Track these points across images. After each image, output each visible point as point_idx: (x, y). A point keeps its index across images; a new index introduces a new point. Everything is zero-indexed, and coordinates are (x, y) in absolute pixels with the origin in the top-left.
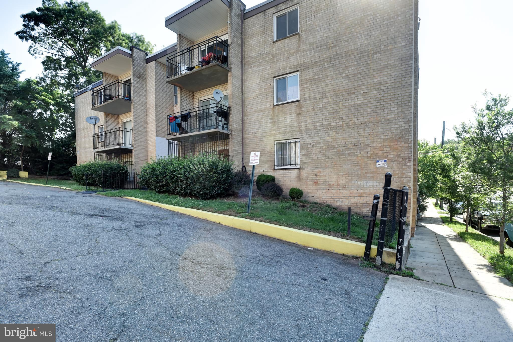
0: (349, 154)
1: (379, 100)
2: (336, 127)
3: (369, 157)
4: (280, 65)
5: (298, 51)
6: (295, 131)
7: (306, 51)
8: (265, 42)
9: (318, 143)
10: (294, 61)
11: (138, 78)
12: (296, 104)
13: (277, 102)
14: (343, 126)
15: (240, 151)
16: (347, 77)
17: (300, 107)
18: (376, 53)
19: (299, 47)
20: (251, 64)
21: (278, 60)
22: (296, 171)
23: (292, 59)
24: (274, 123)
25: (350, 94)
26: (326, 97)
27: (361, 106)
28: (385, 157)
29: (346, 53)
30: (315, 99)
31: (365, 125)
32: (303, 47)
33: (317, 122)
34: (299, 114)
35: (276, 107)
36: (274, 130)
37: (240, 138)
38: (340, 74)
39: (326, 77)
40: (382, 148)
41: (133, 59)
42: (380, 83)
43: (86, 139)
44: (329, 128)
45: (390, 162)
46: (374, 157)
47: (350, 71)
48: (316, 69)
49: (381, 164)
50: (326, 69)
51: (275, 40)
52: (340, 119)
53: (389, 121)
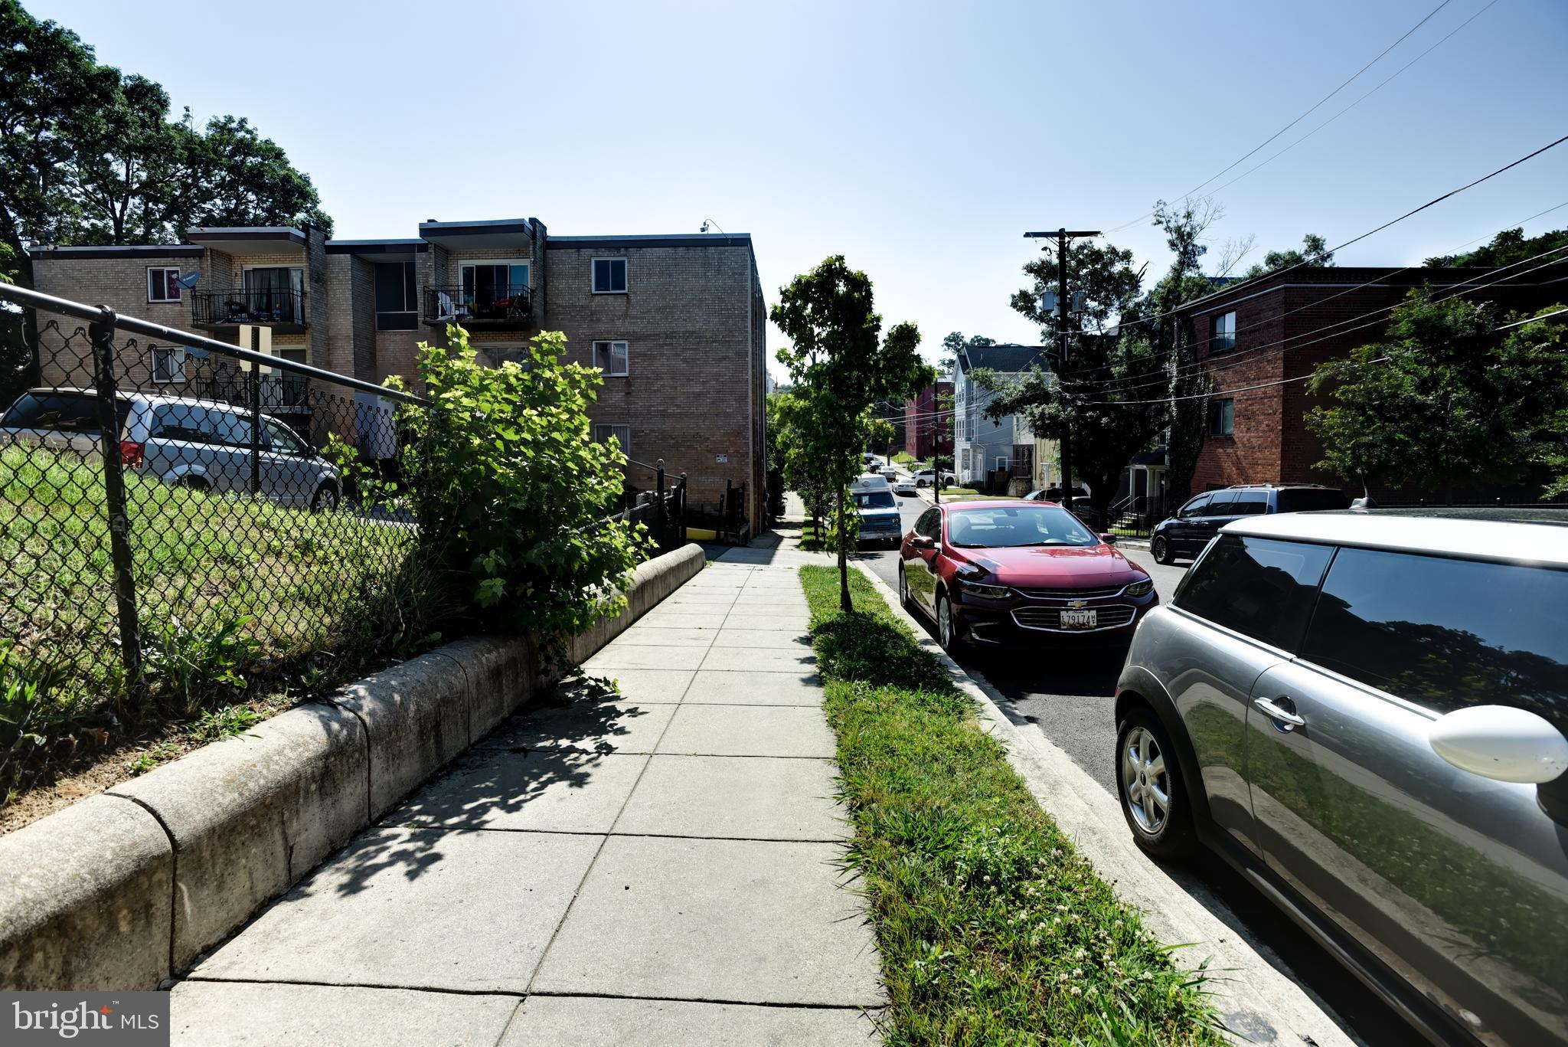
0: (688, 447)
1: (719, 392)
2: (672, 415)
3: (710, 451)
4: (603, 326)
5: (626, 315)
6: (622, 414)
7: (637, 318)
8: (579, 290)
9: (652, 431)
10: (621, 326)
11: (317, 282)
12: (625, 380)
14: (681, 414)
16: (685, 360)
17: (629, 384)
18: (715, 341)
19: (627, 310)
20: (557, 314)
21: (599, 320)
23: (619, 323)
25: (689, 380)
26: (662, 379)
27: (700, 394)
28: (725, 452)
29: (684, 333)
30: (648, 378)
31: (703, 415)
32: (634, 313)
33: (651, 406)
34: (628, 394)
38: (677, 355)
39: (662, 355)
40: (722, 442)
41: (309, 249)
42: (719, 375)
44: (664, 415)
45: (730, 457)
46: (715, 452)
47: (688, 354)
48: (650, 344)
49: (722, 459)
50: (662, 346)
51: (594, 292)
52: (678, 406)
53: (728, 415)
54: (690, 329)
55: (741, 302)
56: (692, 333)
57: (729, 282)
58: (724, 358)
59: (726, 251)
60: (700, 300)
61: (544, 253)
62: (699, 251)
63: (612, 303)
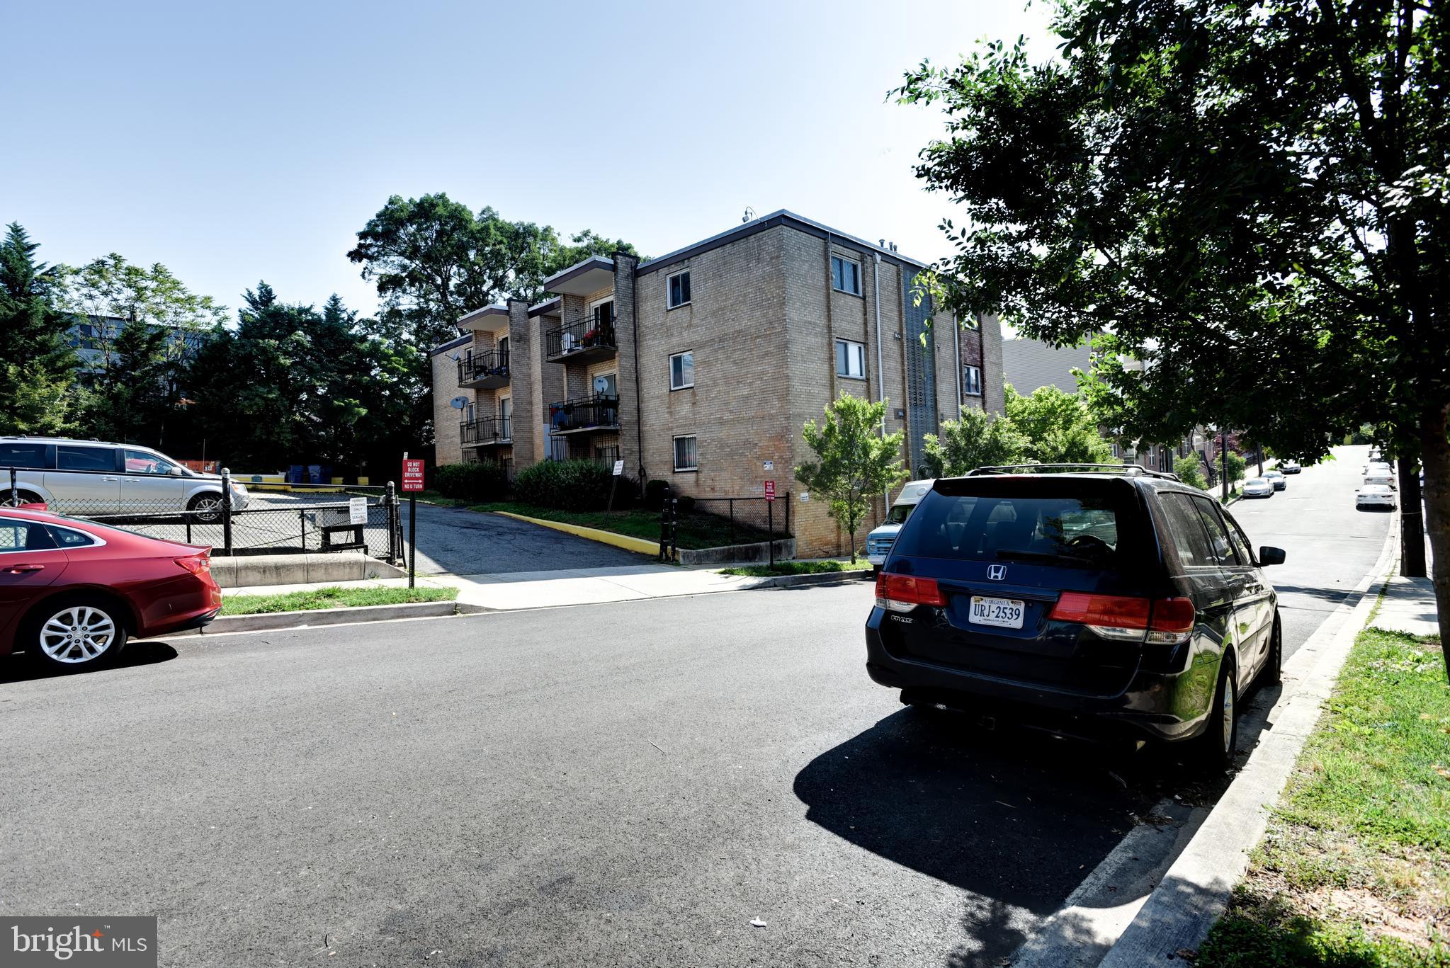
1: (763, 392)
2: (727, 421)
3: (758, 458)
4: (675, 340)
5: (690, 326)
6: (691, 424)
7: (698, 326)
8: (660, 309)
9: (713, 440)
10: (688, 337)
11: (518, 341)
12: (691, 391)
13: (675, 386)
14: (734, 420)
15: (636, 448)
16: (735, 363)
17: (694, 394)
18: (757, 337)
19: (691, 320)
20: (645, 336)
21: (672, 335)
22: (694, 474)
23: (685, 334)
24: (670, 413)
25: (738, 382)
26: (718, 385)
27: (748, 397)
28: (771, 459)
29: (733, 333)
30: (707, 386)
31: (751, 419)
32: (695, 321)
33: (711, 414)
34: (694, 404)
35: (673, 394)
36: (672, 422)
37: (635, 433)
38: (728, 358)
39: (717, 359)
40: (768, 447)
41: (511, 317)
42: (762, 373)
43: (449, 423)
44: (721, 422)
45: (775, 464)
46: (762, 458)
47: (737, 355)
48: (707, 350)
49: (768, 467)
50: (716, 351)
51: (669, 308)
52: (731, 412)
53: (772, 417)
54: (737, 328)
55: (779, 288)
56: (739, 332)
57: (768, 269)
58: (766, 354)
59: (764, 236)
60: (745, 295)
61: (634, 283)
62: (742, 245)
63: (682, 314)
